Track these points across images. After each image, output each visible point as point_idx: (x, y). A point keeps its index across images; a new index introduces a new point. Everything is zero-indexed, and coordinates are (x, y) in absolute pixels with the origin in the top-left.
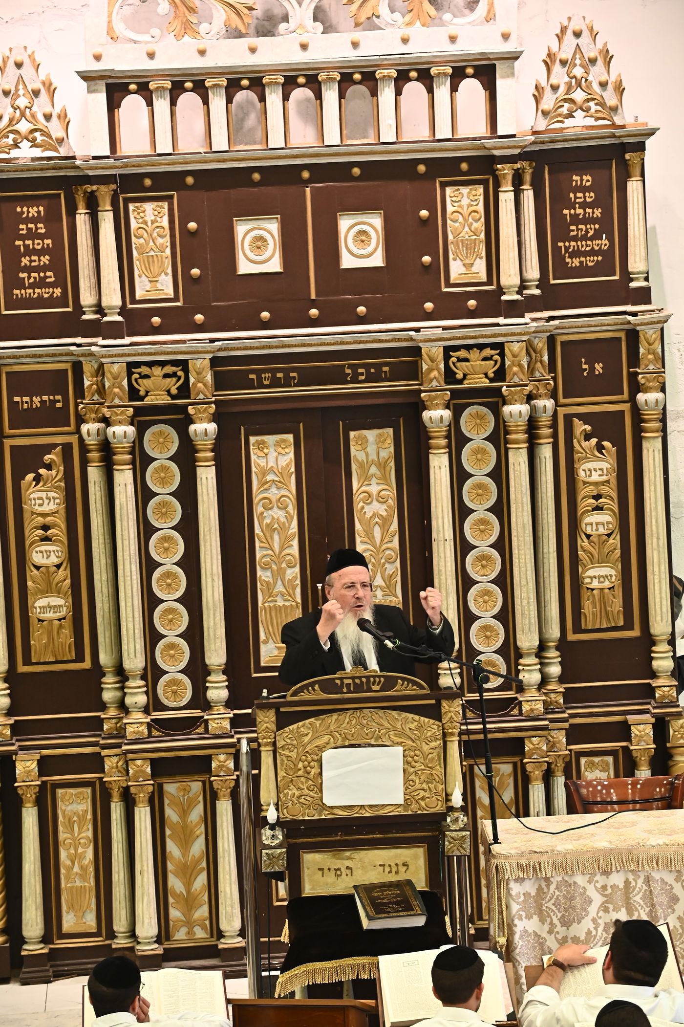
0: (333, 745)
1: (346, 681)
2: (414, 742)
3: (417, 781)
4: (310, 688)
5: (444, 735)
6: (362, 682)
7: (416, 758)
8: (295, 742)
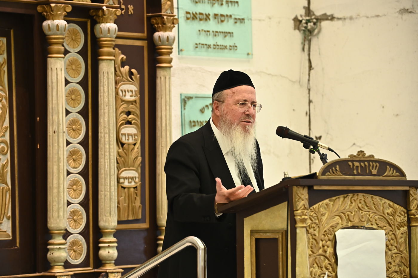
0: (340, 226)
1: (357, 164)
2: (390, 226)
3: (393, 264)
4: (334, 168)
5: (409, 220)
6: (365, 165)
7: (392, 241)
8: (317, 221)
